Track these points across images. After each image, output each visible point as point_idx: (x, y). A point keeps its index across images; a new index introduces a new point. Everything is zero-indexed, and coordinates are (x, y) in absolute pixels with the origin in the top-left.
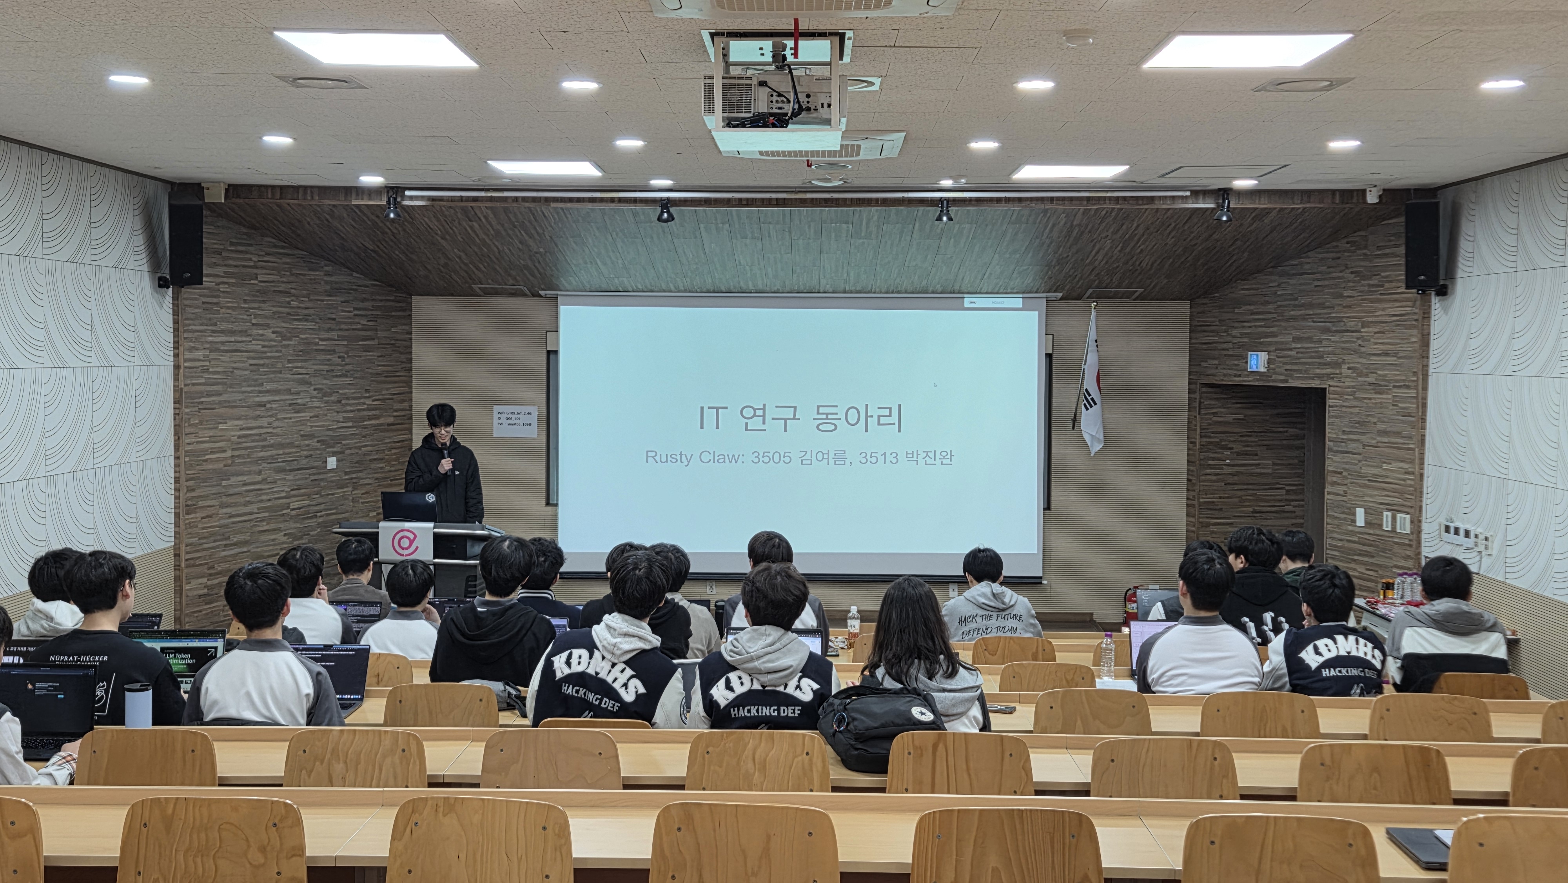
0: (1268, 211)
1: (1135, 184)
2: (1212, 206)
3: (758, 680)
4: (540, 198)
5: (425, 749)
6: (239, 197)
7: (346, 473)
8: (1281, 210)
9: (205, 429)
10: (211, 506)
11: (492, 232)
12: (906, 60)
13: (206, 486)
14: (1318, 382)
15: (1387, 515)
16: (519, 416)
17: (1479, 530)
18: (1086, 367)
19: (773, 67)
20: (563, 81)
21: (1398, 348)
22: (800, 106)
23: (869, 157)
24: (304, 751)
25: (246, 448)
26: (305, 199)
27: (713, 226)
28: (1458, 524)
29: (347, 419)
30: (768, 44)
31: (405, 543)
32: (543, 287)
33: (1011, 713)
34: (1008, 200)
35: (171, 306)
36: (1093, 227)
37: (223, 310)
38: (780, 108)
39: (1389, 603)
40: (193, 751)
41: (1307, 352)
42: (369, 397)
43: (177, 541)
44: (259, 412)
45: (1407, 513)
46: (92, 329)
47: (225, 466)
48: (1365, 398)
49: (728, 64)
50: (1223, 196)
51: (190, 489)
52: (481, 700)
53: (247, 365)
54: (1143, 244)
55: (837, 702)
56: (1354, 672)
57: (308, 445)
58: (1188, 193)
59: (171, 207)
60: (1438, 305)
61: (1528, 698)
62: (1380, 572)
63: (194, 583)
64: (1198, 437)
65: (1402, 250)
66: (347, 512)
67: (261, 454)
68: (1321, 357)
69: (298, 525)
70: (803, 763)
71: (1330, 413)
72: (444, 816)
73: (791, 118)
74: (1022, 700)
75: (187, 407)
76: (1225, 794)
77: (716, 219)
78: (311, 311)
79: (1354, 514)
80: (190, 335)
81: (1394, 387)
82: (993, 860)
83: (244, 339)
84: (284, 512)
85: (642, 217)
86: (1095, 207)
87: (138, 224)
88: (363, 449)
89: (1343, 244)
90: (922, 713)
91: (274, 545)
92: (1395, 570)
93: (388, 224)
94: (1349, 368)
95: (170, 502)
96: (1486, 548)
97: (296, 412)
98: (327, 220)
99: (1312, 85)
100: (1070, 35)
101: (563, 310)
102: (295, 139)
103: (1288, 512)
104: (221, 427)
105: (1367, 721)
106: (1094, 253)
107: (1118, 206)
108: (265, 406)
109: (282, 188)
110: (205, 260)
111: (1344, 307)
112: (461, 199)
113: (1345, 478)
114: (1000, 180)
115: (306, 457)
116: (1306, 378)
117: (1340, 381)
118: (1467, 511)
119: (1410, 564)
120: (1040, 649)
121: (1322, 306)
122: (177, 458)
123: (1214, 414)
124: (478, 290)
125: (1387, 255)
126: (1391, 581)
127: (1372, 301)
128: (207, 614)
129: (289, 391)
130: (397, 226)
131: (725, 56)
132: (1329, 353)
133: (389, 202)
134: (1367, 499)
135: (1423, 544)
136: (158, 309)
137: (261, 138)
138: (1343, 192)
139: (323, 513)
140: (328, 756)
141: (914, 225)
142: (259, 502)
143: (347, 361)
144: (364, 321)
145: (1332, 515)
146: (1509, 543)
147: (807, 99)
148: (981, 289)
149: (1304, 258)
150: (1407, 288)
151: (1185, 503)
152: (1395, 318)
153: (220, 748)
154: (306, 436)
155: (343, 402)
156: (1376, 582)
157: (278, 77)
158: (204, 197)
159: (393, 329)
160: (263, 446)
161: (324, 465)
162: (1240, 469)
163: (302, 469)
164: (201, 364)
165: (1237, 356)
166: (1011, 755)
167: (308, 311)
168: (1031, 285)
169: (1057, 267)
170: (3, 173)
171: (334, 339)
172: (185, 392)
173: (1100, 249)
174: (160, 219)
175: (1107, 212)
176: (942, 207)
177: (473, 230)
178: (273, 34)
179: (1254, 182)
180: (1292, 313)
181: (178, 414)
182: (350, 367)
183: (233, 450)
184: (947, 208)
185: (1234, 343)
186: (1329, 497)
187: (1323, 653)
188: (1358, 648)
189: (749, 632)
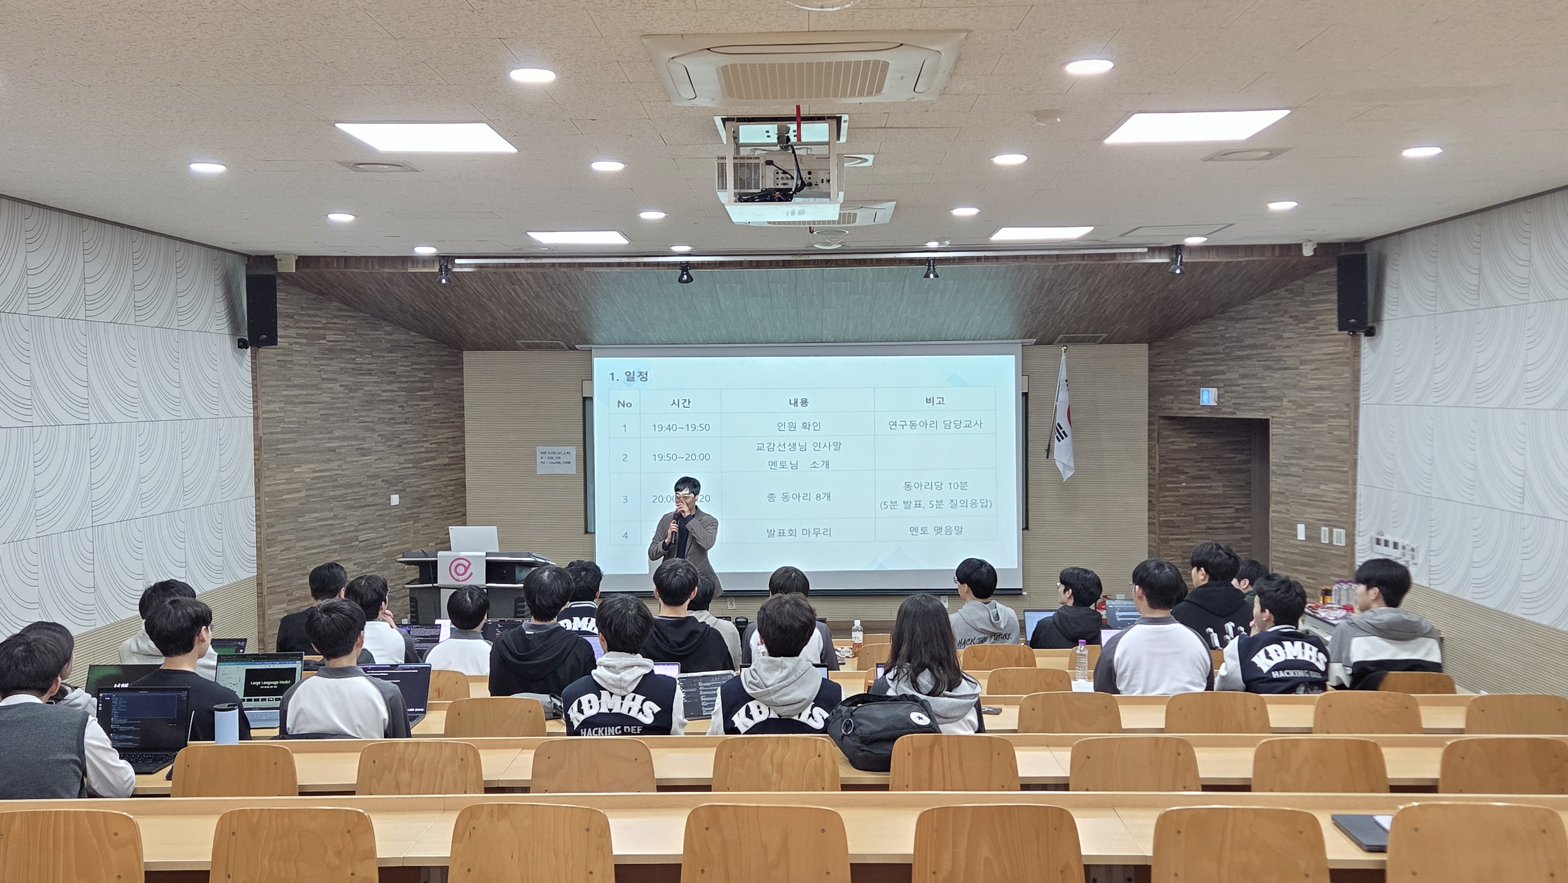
0: (1216, 264)
1: (1097, 243)
2: (1166, 260)
3: (775, 711)
4: (575, 263)
5: (481, 757)
6: (307, 266)
7: (408, 509)
8: (1227, 263)
9: (282, 472)
10: (289, 540)
11: (533, 295)
12: (896, 139)
13: (284, 523)
14: (1262, 414)
15: (1325, 530)
16: (559, 455)
17: (1406, 542)
18: (1057, 404)
19: (778, 148)
20: (593, 163)
21: (1331, 382)
22: (803, 182)
23: (864, 224)
24: (374, 762)
25: (318, 488)
26: (367, 268)
27: (728, 286)
28: (1387, 537)
29: (410, 461)
30: (773, 128)
31: (461, 570)
32: (578, 341)
33: (998, 714)
34: (987, 258)
35: (250, 364)
36: (1062, 280)
37: (297, 367)
38: (785, 184)
39: (1328, 608)
40: (276, 764)
41: (1251, 388)
42: (426, 441)
43: (260, 572)
44: (330, 456)
45: (1342, 528)
46: (180, 387)
47: (300, 504)
48: (1304, 427)
49: (738, 146)
50: (1177, 252)
51: (270, 526)
52: (530, 711)
53: (318, 415)
54: (1106, 295)
55: (844, 709)
56: (1300, 674)
57: (374, 485)
58: (1146, 250)
59: (248, 278)
60: (1367, 344)
61: (1454, 692)
62: (1319, 580)
63: (276, 608)
64: (1157, 463)
65: (1334, 297)
66: (407, 542)
67: (333, 493)
68: (1265, 391)
69: (367, 555)
70: (815, 765)
71: (1273, 440)
72: (499, 820)
73: (794, 193)
74: (1007, 702)
75: (265, 453)
76: (1188, 784)
77: (730, 280)
78: (374, 366)
79: (1296, 530)
80: (268, 390)
81: (1329, 417)
82: (985, 851)
83: (315, 392)
84: (353, 544)
85: (665, 278)
86: (1065, 263)
87: (219, 292)
88: (423, 487)
89: (1282, 292)
90: (920, 718)
92: (1333, 578)
93: (440, 289)
94: (1289, 401)
95: (253, 537)
96: (1413, 558)
97: (362, 456)
98: (386, 286)
99: (1254, 155)
100: (1040, 115)
101: (596, 360)
102: (356, 216)
103: (1237, 528)
104: (296, 470)
105: (1311, 716)
106: (1063, 304)
107: (1084, 262)
108: (334, 450)
109: (346, 258)
110: (280, 322)
111: (1285, 347)
112: (504, 265)
113: (1288, 498)
114: (982, 242)
115: (372, 495)
116: (1251, 410)
117: (1281, 413)
118: (1395, 525)
119: (1345, 572)
120: (1022, 656)
121: (1264, 346)
122: (258, 498)
123: (1172, 442)
124: (521, 345)
125: (1322, 301)
126: (1329, 588)
127: (1308, 342)
129: (355, 438)
130: (450, 291)
131: (736, 138)
132: (1271, 388)
133: (441, 269)
134: (1307, 516)
135: (1357, 555)
136: (238, 367)
137: (326, 216)
138: (1282, 246)
139: (388, 544)
140: (395, 765)
141: (905, 282)
142: (332, 535)
143: (407, 410)
144: (421, 374)
145: (1275, 531)
146: (1432, 553)
147: (809, 176)
148: (964, 337)
149: (1248, 304)
150: (1340, 330)
151: (1146, 520)
152: (1329, 357)
153: (299, 760)
154: (371, 476)
155: (404, 446)
156: (1316, 588)
157: (339, 163)
158: (277, 268)
159: (447, 381)
160: (334, 487)
161: (388, 502)
162: (1196, 491)
163: (369, 506)
164: (276, 415)
165: (1191, 392)
166: (999, 754)
167: (370, 367)
168: (1009, 332)
169: (1031, 317)
170: (98, 249)
171: (394, 391)
172: (264, 440)
173: (1068, 300)
174: (238, 287)
175: (1074, 267)
176: (929, 266)
177: (516, 293)
178: (335, 126)
179: (1204, 239)
180: (1239, 353)
181: (258, 460)
182: (409, 415)
183: (307, 490)
184: (934, 266)
185: (1187, 381)
186: (1274, 515)
187: (1273, 658)
188: (1303, 652)
189: (767, 663)
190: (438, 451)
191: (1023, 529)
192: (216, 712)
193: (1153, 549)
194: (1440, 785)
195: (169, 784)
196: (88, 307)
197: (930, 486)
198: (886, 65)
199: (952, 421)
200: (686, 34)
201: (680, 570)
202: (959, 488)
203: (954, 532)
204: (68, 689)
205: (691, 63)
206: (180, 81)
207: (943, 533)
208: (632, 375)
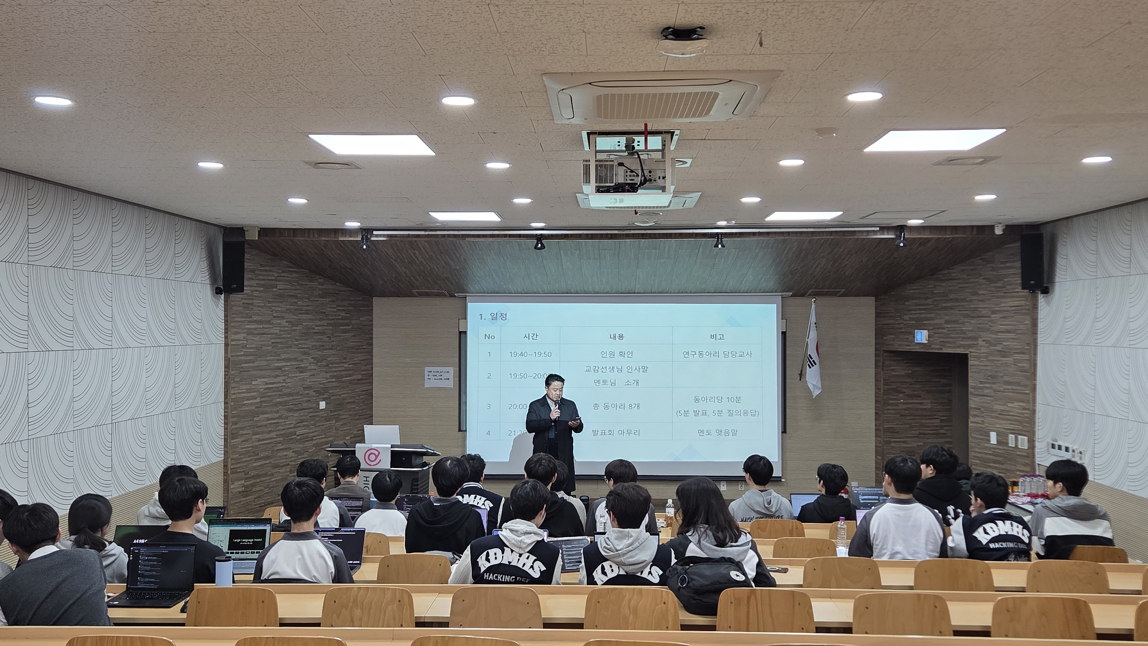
0: (929, 240)
1: (844, 223)
2: (893, 236)
3: (623, 569)
4: (459, 235)
5: (413, 599)
6: (267, 236)
7: (331, 412)
8: (937, 239)
9: (244, 384)
10: (247, 434)
11: (428, 257)
12: (711, 148)
13: (244, 421)
14: (962, 350)
15: (1011, 437)
16: (441, 374)
17: (1075, 447)
18: (808, 340)
19: (626, 154)
20: (487, 163)
21: (1015, 327)
22: (645, 178)
23: (675, 208)
24: (335, 602)
25: (269, 396)
26: (309, 237)
27: (569, 251)
28: (1060, 443)
29: (334, 377)
30: (623, 140)
31: (373, 457)
32: (457, 291)
33: (785, 572)
34: (760, 233)
35: (223, 306)
36: (815, 250)
37: (256, 308)
38: (632, 180)
39: (1016, 495)
40: (263, 602)
41: (955, 330)
42: (346, 362)
43: (226, 457)
44: (279, 372)
45: (1025, 435)
46: (175, 322)
47: (256, 408)
48: (995, 360)
49: (596, 152)
50: (901, 230)
51: (234, 423)
52: (440, 565)
53: (270, 343)
54: (847, 261)
56: (1011, 545)
57: (308, 394)
58: (878, 229)
59: (225, 243)
60: (1043, 300)
61: (1127, 562)
62: (1009, 474)
63: (237, 484)
64: (882, 385)
65: (1018, 264)
66: (331, 436)
67: (279, 400)
68: (965, 333)
69: (302, 446)
70: (662, 610)
71: (971, 370)
73: (639, 186)
74: (791, 564)
75: (232, 370)
76: (943, 631)
77: (571, 247)
78: (310, 308)
79: (989, 436)
80: (235, 324)
81: (1014, 353)
83: (269, 326)
84: (293, 437)
85: (524, 247)
86: (817, 238)
87: (204, 255)
88: (342, 396)
89: (977, 261)
90: (737, 576)
91: (286, 459)
92: (1018, 473)
93: (361, 252)
94: (983, 341)
95: (222, 431)
97: (300, 373)
98: (322, 250)
99: (972, 161)
100: (820, 131)
101: (470, 305)
102: (308, 200)
103: (941, 434)
104: (253, 383)
105: (1025, 579)
106: (814, 267)
107: (832, 237)
108: (281, 369)
109: (294, 230)
110: (246, 276)
111: (980, 301)
112: (409, 236)
113: (983, 412)
114: (758, 222)
115: (307, 401)
116: (954, 347)
117: (978, 349)
118: (1066, 434)
119: (1028, 469)
120: (795, 528)
121: (963, 300)
122: (226, 403)
123: (893, 370)
124: (415, 293)
125: (1008, 268)
126: (1016, 480)
127: (998, 297)
128: (244, 503)
129: (296, 359)
130: (368, 254)
131: (595, 147)
132: (969, 331)
133: (362, 238)
134: (998, 426)
135: (1037, 456)
136: (215, 308)
137: (287, 200)
138: (978, 227)
139: (317, 437)
140: (351, 604)
141: (699, 250)
142: (277, 431)
143: (332, 339)
144: (343, 314)
145: (973, 437)
146: (1096, 456)
147: (650, 174)
148: (739, 290)
149: (951, 269)
150: (1023, 289)
151: (874, 428)
152: (1014, 308)
153: (280, 599)
154: (307, 388)
155: (330, 366)
157: (306, 163)
158: (244, 236)
159: (361, 319)
160: (280, 395)
161: (318, 406)
162: (911, 406)
163: (304, 409)
164: (241, 342)
165: (907, 333)
166: (799, 604)
167: (308, 308)
168: (772, 287)
169: (790, 276)
170: (121, 223)
171: (324, 326)
172: (232, 361)
173: (818, 264)
174: (217, 252)
175: (824, 241)
176: (718, 239)
177: (415, 256)
178: (309, 137)
179: (921, 221)
180: (944, 305)
181: (227, 375)
182: (334, 343)
183: (261, 397)
184: (721, 239)
185: (905, 324)
186: (972, 425)
187: (990, 533)
188: (1012, 529)
189: (617, 533)
190: (353, 370)
191: (782, 433)
192: (215, 562)
193: (879, 449)
194: (1135, 634)
195: (184, 616)
196: (114, 264)
197: (713, 400)
198: (717, 95)
199: (730, 352)
200: (575, 73)
201: (544, 461)
202: (735, 401)
203: (731, 434)
204: (107, 543)
205: (573, 92)
206: (204, 105)
207: (723, 434)
208: (495, 316)
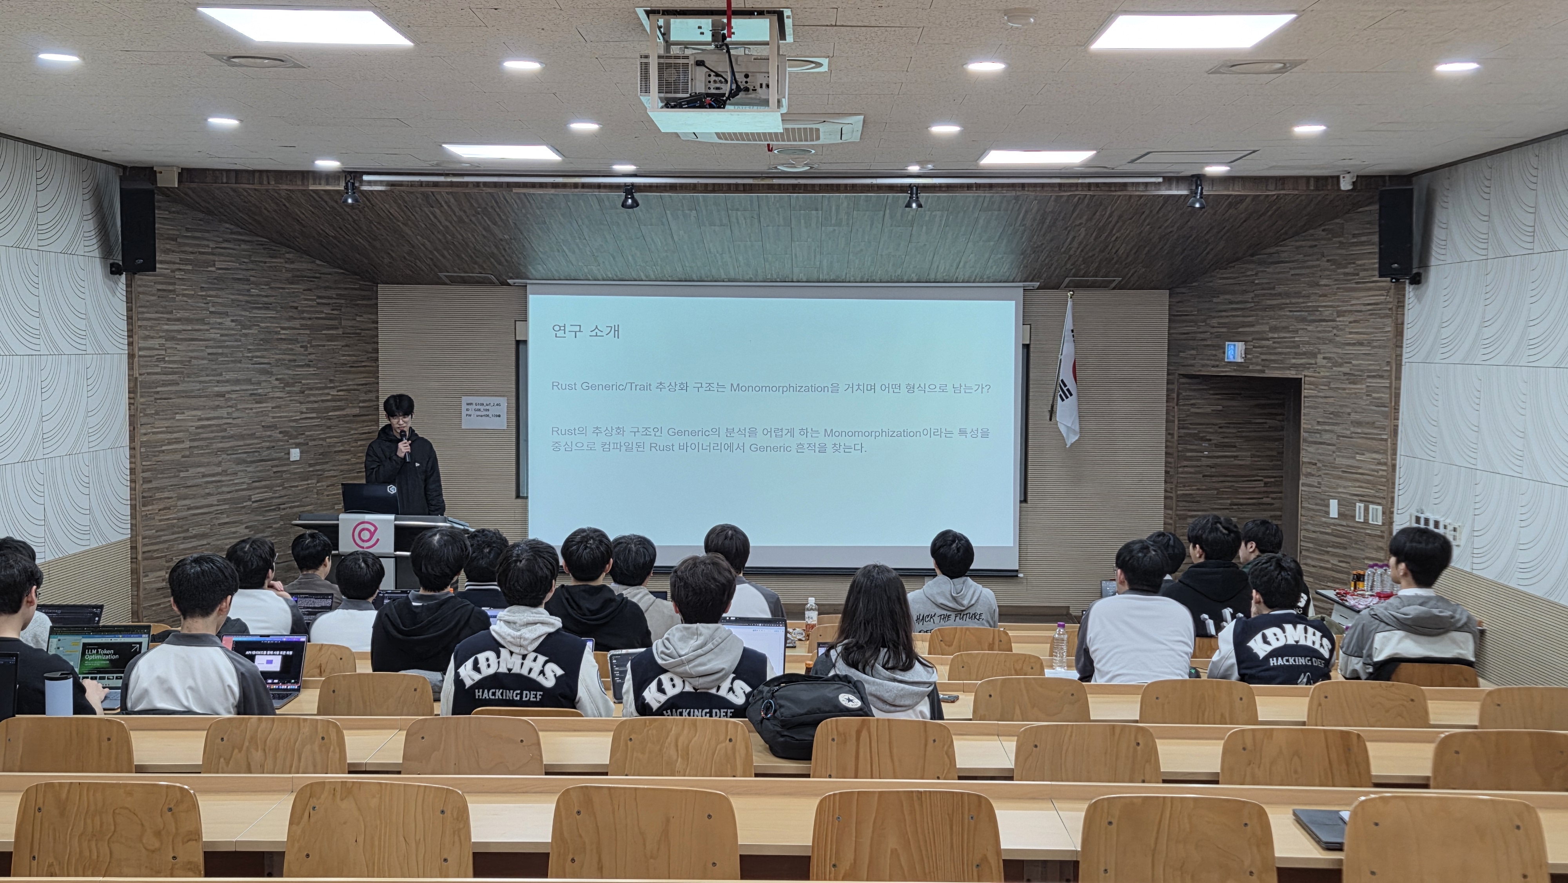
0: (1242, 199)
1: (1104, 170)
2: (1185, 192)
3: (690, 684)
4: (502, 183)
5: (346, 738)
6: (192, 180)
7: (310, 465)
8: (1256, 196)
9: (161, 419)
10: (169, 498)
11: (455, 219)
12: (851, 40)
13: (163, 478)
14: (1293, 372)
15: (1360, 506)
16: (487, 407)
17: (1448, 521)
18: (1062, 357)
19: (713, 47)
20: (504, 62)
21: (1371, 337)
22: (738, 86)
23: (828, 142)
24: (222, 739)
25: (205, 439)
26: (261, 183)
27: (680, 212)
28: (1428, 515)
29: (313, 410)
30: (706, 23)
31: (366, 535)
32: (511, 275)
33: (953, 702)
34: (978, 186)
35: (124, 293)
36: (1066, 214)
37: (179, 298)
38: (718, 88)
39: (1358, 595)
40: (109, 739)
41: (1283, 342)
42: (333, 387)
43: (134, 534)
44: (220, 401)
45: (1379, 504)
46: (40, 315)
47: (183, 457)
48: (1340, 388)
49: (668, 44)
50: (1196, 182)
51: (146, 481)
52: (415, 690)
53: (205, 354)
54: (1118, 231)
56: (1302, 661)
57: (270, 436)
58: (1160, 180)
59: (123, 192)
60: (1412, 294)
62: (1352, 564)
63: (152, 576)
64: (1176, 428)
65: (1376, 238)
66: (310, 504)
67: (221, 445)
68: (1298, 347)
69: (260, 518)
70: (725, 750)
71: (1305, 403)
72: (342, 800)
73: (728, 98)
74: (965, 689)
75: (142, 396)
76: (1147, 778)
77: (682, 206)
78: (272, 300)
79: (1328, 506)
80: (145, 323)
81: (1369, 377)
83: (202, 327)
84: (246, 504)
85: (607, 203)
86: (1067, 194)
87: (88, 208)
88: (328, 440)
89: (1319, 232)
90: (849, 700)
92: (1366, 562)
93: (347, 210)
94: (1324, 358)
95: (126, 493)
97: (257, 403)
98: (285, 205)
99: (1267, 67)
100: (1011, 14)
101: (532, 298)
102: (241, 121)
103: (1266, 504)
104: (178, 417)
105: (1306, 708)
106: (1068, 241)
107: (1091, 193)
108: (223, 396)
109: (237, 172)
110: (158, 246)
111: (1320, 296)
112: (421, 184)
113: (1319, 469)
114: (968, 166)
115: (268, 448)
116: (1282, 368)
117: (1316, 372)
118: (1437, 501)
120: (997, 639)
121: (1298, 295)
122: (132, 449)
123: (1193, 405)
124: (444, 278)
125: (1362, 243)
126: (1362, 573)
127: (1347, 290)
129: (249, 381)
130: (357, 212)
131: (666, 34)
132: (1305, 343)
133: (346, 188)
134: (1340, 490)
136: (111, 296)
137: (206, 120)
138: (1318, 179)
139: (286, 506)
140: (246, 744)
141: (885, 212)
142: (219, 493)
143: (310, 350)
144: (327, 310)
145: (1306, 507)
146: (1476, 534)
147: (745, 80)
149: (1280, 246)
150: (1382, 276)
151: (1162, 494)
152: (1370, 307)
153: (137, 737)
154: (269, 427)
155: (306, 392)
156: (1348, 573)
157: (211, 55)
158: (156, 181)
159: (358, 318)
160: (223, 438)
161: (287, 456)
162: (1218, 461)
163: (264, 460)
164: (156, 352)
165: (1215, 346)
166: (934, 741)
167: (268, 300)
168: (1007, 274)
169: (1032, 256)
171: (296, 328)
172: (141, 382)
173: (1074, 237)
174: (112, 206)
175: (1080, 198)
176: (912, 194)
177: (435, 217)
178: (198, 11)
179: (1226, 168)
180: (1269, 302)
181: (133, 404)
182: (312, 357)
183: (191, 440)
184: (917, 194)
185: (1211, 333)
186: (1303, 488)
187: (1271, 642)
188: (1306, 637)
189: (682, 631)
190: (346, 400)
191: (1021, 502)
192: (47, 681)
194: (1432, 783)
201: (591, 542)
